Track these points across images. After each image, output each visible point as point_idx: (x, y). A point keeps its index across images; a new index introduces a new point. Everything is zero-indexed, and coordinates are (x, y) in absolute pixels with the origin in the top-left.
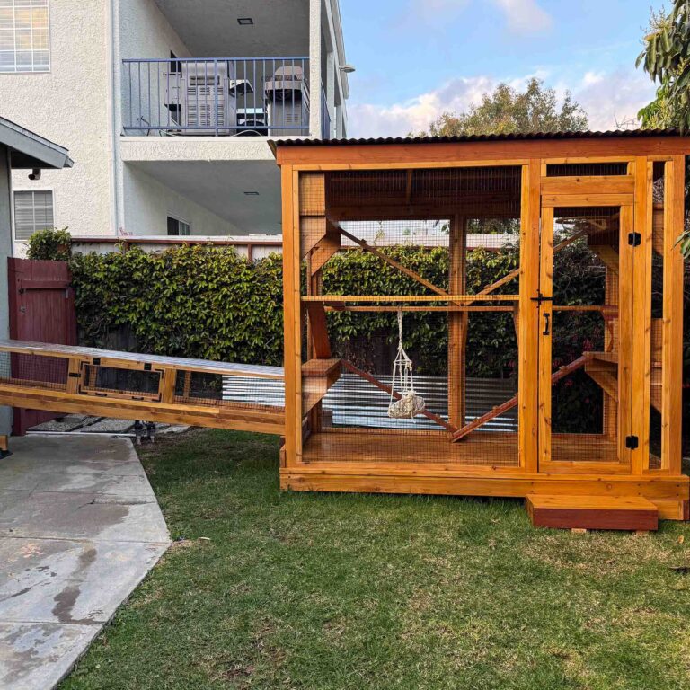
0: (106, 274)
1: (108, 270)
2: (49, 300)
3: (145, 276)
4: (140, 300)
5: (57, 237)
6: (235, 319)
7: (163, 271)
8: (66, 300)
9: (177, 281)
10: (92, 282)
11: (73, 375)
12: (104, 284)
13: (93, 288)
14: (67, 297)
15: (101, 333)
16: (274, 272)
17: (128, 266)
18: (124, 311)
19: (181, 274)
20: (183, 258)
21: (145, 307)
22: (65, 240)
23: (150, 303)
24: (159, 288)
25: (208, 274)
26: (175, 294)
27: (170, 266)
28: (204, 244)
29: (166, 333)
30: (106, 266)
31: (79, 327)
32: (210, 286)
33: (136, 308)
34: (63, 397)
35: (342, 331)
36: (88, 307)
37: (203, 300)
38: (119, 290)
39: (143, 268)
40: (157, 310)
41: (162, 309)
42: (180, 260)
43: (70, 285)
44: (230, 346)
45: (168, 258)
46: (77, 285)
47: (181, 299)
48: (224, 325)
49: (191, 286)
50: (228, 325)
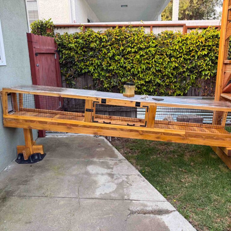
0: (76, 44)
1: (76, 42)
2: (48, 59)
3: (97, 45)
4: (94, 59)
5: (46, 24)
6: (146, 69)
7: (107, 42)
8: (55, 59)
9: (115, 47)
10: (68, 49)
11: (89, 110)
12: (75, 50)
13: (69, 53)
14: (56, 58)
15: (74, 78)
16: (168, 41)
17: (87, 39)
18: (86, 66)
19: (116, 44)
20: (118, 35)
21: (97, 63)
22: (51, 26)
23: (100, 61)
24: (105, 52)
25: (132, 44)
26: (114, 55)
27: (111, 39)
28: (127, 26)
29: (109, 77)
30: (75, 40)
31: (62, 75)
32: (133, 50)
33: (92, 64)
34: (82, 124)
35: (205, 74)
36: (66, 63)
37: (129, 58)
38: (83, 54)
39: (96, 41)
40: (104, 64)
41: (107, 64)
42: (116, 35)
43: (57, 51)
44: (143, 84)
45: (109, 34)
46: (59, 51)
47: (118, 58)
48: (140, 72)
49: (123, 50)
50: (142, 72)
